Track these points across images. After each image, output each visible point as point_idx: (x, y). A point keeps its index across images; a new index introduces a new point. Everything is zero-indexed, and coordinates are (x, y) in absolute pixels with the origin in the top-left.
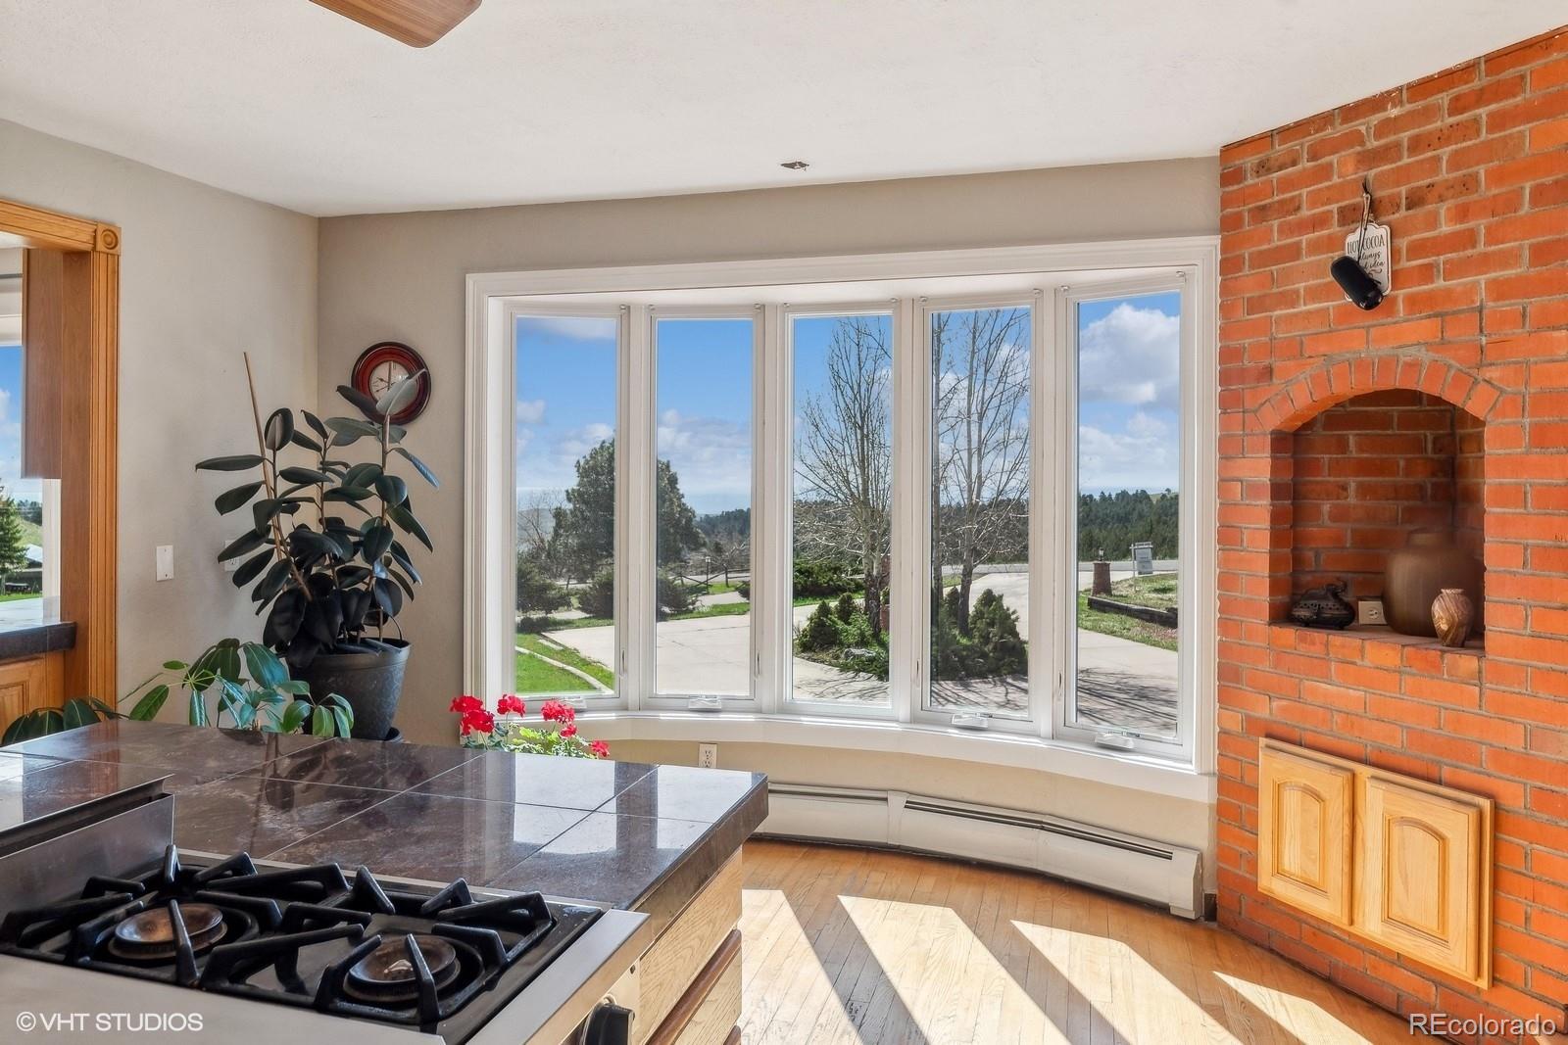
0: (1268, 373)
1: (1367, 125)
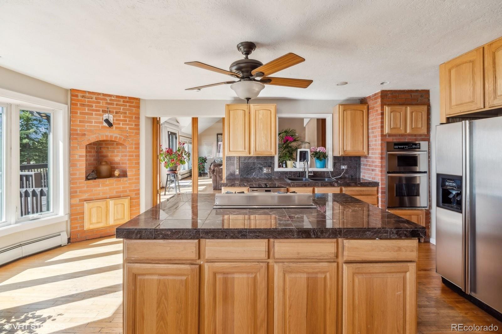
0: (84, 135)
1: (108, 98)
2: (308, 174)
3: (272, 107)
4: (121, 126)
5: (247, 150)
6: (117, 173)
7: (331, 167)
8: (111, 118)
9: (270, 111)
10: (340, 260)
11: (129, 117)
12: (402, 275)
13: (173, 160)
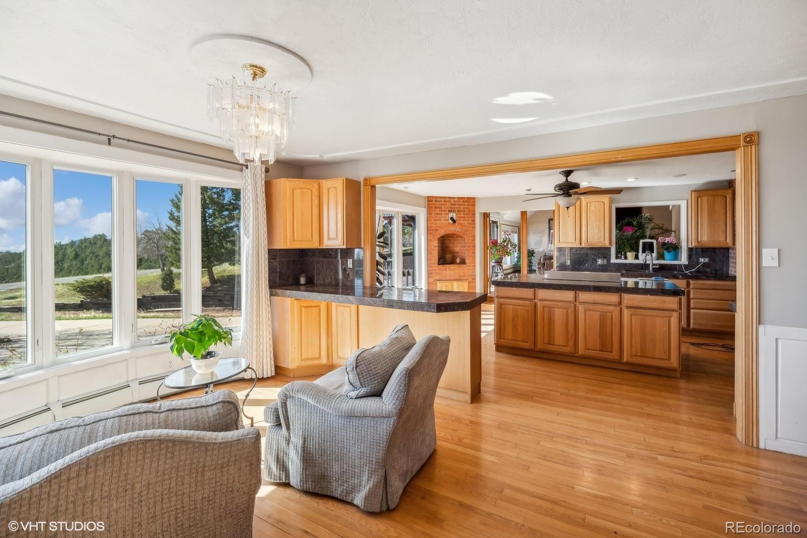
0: (437, 230)
1: (452, 200)
2: (652, 266)
3: (605, 198)
4: (461, 222)
5: (578, 241)
6: (458, 260)
7: (685, 260)
8: (454, 215)
9: (603, 203)
10: (623, 306)
11: (467, 214)
12: (668, 319)
13: (500, 251)
